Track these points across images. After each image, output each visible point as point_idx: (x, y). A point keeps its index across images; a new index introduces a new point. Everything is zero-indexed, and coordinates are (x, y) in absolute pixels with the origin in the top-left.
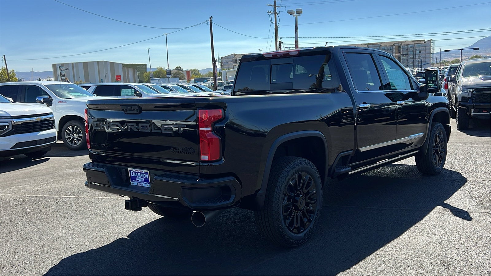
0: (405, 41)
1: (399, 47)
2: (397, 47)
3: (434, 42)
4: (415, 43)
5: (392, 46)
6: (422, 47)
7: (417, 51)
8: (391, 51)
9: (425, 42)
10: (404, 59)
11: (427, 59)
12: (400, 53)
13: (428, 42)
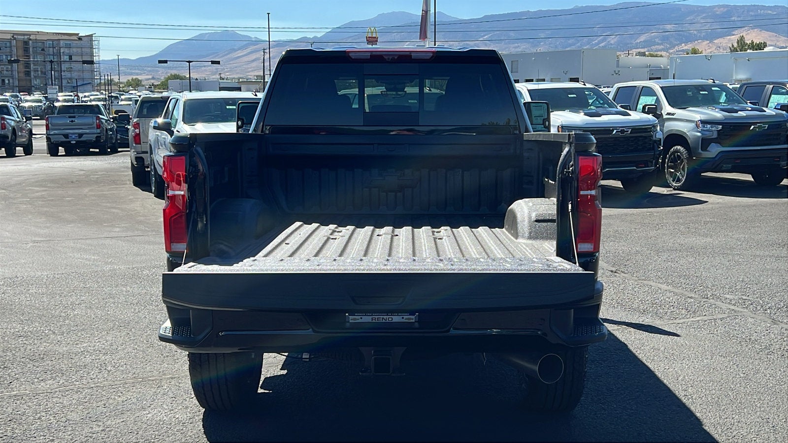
0: (38, 32)
1: (26, 43)
2: (21, 44)
3: (99, 41)
4: (59, 37)
5: (10, 41)
6: (73, 47)
7: (64, 55)
8: (8, 50)
9: (80, 39)
10: (38, 71)
11: (87, 75)
12: (27, 56)
13: (85, 39)
